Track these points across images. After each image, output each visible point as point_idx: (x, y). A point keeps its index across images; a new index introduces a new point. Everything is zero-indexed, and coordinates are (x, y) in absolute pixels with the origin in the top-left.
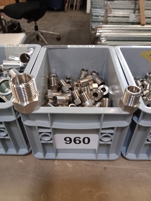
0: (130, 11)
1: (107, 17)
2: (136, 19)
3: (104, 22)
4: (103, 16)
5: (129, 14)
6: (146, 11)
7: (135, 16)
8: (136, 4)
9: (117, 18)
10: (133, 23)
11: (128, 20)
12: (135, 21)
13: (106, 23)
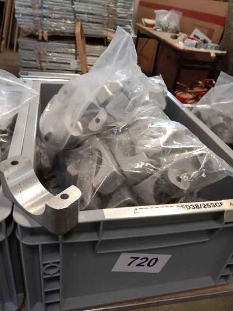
0: (70, 56)
1: (41, 62)
2: (80, 67)
3: (37, 68)
4: (35, 61)
5: (70, 60)
6: (89, 58)
7: (77, 62)
8: (76, 48)
9: (54, 64)
10: (77, 72)
11: (69, 68)
12: (78, 70)
13: (41, 69)
